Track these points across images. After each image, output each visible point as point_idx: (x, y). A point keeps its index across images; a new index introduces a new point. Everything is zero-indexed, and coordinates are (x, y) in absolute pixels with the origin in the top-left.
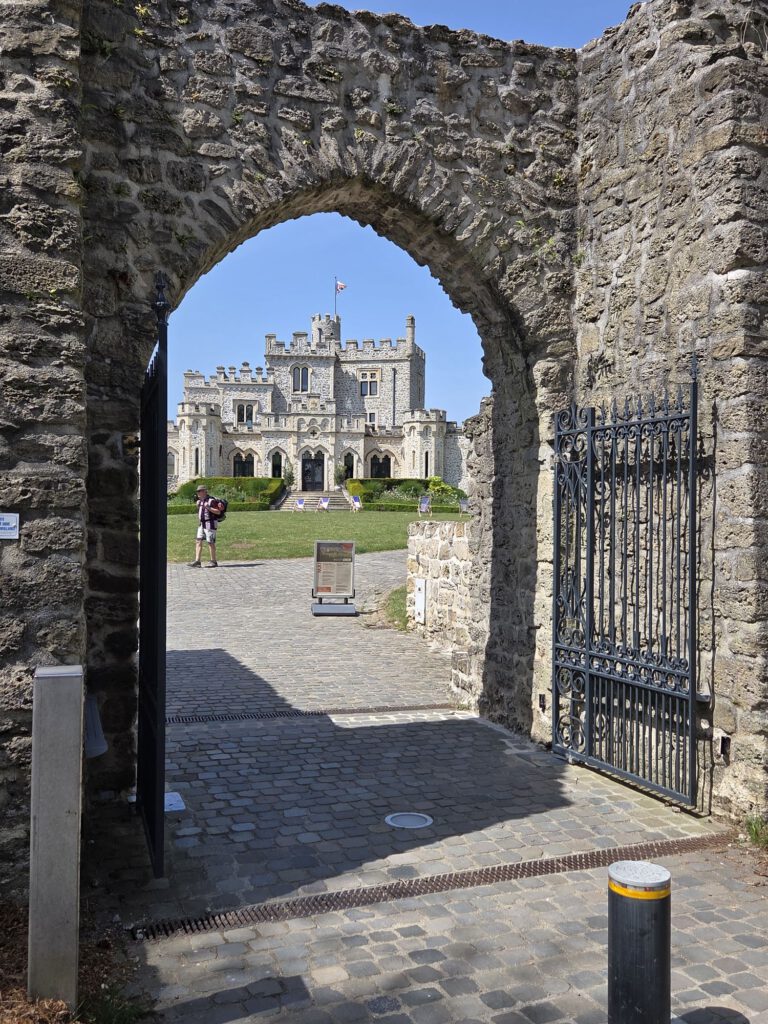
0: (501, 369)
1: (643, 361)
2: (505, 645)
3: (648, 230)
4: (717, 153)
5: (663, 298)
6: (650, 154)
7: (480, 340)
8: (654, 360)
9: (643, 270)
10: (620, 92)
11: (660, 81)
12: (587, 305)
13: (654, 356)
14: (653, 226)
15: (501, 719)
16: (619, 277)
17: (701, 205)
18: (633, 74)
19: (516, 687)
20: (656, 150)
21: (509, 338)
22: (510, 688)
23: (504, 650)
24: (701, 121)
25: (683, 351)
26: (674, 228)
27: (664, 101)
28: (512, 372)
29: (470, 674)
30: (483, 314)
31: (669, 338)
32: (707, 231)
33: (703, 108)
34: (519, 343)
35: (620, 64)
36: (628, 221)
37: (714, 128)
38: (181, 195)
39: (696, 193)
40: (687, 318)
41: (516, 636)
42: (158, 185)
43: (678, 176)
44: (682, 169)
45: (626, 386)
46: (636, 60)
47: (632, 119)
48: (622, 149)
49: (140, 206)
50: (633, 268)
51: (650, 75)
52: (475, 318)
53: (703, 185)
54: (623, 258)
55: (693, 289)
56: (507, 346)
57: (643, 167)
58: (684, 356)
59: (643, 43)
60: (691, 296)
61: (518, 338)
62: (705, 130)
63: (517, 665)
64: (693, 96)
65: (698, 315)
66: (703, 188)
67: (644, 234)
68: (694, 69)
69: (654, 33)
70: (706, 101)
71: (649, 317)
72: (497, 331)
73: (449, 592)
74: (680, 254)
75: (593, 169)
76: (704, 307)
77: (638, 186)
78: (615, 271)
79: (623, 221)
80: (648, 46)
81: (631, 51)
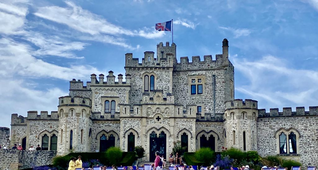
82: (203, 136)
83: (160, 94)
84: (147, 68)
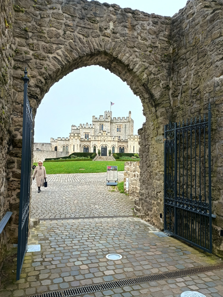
0: (148, 113)
1: (192, 107)
2: (150, 197)
3: (193, 66)
4: (216, 40)
5: (199, 87)
6: (194, 44)
7: (142, 104)
8: (196, 106)
9: (192, 79)
10: (184, 27)
11: (196, 21)
12: (175, 92)
13: (195, 106)
14: (195, 65)
15: (149, 221)
16: (184, 82)
17: (211, 57)
18: (188, 21)
19: (153, 211)
20: (195, 42)
21: (150, 103)
22: (151, 211)
23: (149, 199)
24: (210, 31)
25: (205, 103)
26: (202, 65)
27: (198, 27)
28: (151, 113)
29: (139, 206)
30: (142, 96)
31: (201, 99)
32: (213, 64)
33: (211, 27)
34: (153, 104)
35: (184, 19)
36: (187, 65)
37: (214, 32)
38: (46, 55)
39: (209, 53)
40: (206, 92)
41: (153, 195)
42: (39, 52)
43: (203, 49)
44: (204, 47)
45: (187, 116)
46: (189, 17)
47: (188, 34)
48: (185, 44)
49: (33, 57)
50: (188, 79)
51: (194, 20)
52: (140, 97)
53: (211, 50)
54: (186, 76)
55: (208, 83)
56: (150, 105)
57: (192, 48)
58: (206, 105)
59: (191, 11)
60: (208, 85)
61: (153, 102)
62: (212, 33)
63: (153, 204)
64: (208, 24)
65: (210, 91)
66: (211, 51)
67: (192, 68)
68: (208, 15)
69: (195, 8)
70: (212, 25)
71: (194, 94)
72: (147, 101)
73: (135, 182)
74: (204, 73)
75: (176, 51)
76: (212, 88)
77: (190, 54)
78: (183, 80)
79: (185, 65)
80: (193, 12)
81: (187, 14)
82: (120, 147)
83: (105, 132)
84: (101, 121)
